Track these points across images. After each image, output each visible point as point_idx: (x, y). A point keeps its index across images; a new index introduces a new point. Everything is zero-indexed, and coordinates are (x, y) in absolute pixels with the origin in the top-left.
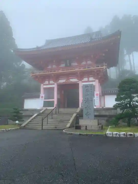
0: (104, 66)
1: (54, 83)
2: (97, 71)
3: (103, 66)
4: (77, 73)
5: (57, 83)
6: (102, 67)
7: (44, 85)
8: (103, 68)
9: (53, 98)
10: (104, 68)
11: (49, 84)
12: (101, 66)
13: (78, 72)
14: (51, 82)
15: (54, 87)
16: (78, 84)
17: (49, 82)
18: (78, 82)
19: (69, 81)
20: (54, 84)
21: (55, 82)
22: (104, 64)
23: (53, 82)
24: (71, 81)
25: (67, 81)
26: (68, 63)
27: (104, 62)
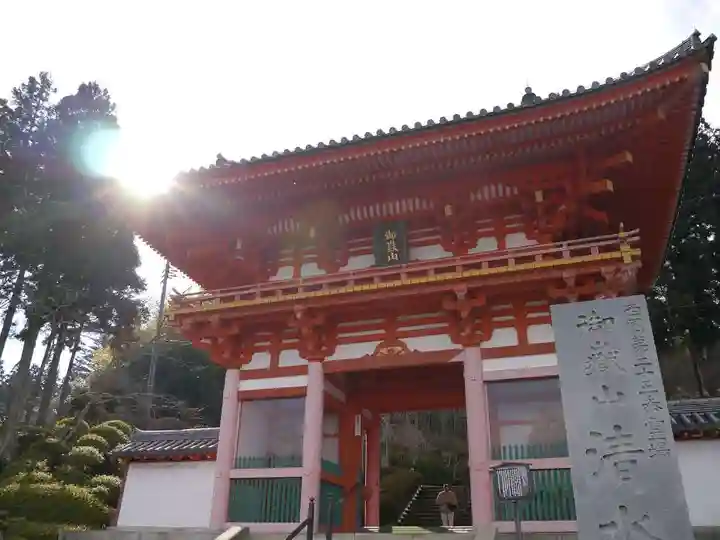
0: (625, 248)
1: (304, 362)
4: (452, 295)
5: (325, 365)
6: (616, 255)
7: (245, 376)
8: (621, 260)
9: (296, 461)
10: (627, 259)
11: (275, 371)
12: (603, 250)
13: (461, 291)
14: (290, 358)
15: (306, 387)
17: (275, 359)
19: (398, 349)
20: (302, 370)
21: (311, 360)
22: (621, 234)
24: (412, 349)
25: (384, 351)
26: (392, 247)
27: (622, 225)
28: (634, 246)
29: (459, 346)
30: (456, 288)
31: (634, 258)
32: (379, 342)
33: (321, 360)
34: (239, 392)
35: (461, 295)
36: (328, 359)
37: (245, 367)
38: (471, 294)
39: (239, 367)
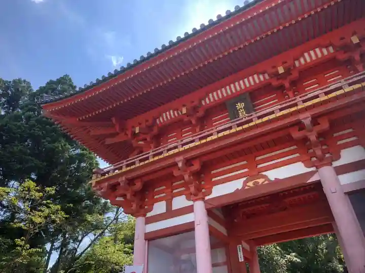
1: (190, 203)
4: (299, 125)
5: (206, 202)
7: (149, 221)
11: (171, 213)
13: (307, 121)
14: (180, 202)
15: (193, 223)
16: (318, 185)
17: (169, 205)
18: (311, 174)
19: (261, 181)
20: (190, 210)
21: (194, 201)
23: (188, 199)
24: (272, 179)
25: (251, 184)
26: (242, 113)
29: (313, 169)
30: (301, 117)
32: (245, 179)
33: (203, 199)
34: (145, 234)
35: (307, 122)
36: (207, 198)
37: (149, 215)
38: (315, 120)
39: (144, 215)
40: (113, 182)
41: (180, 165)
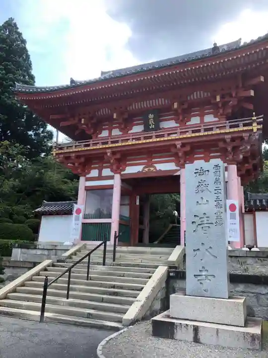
0: (255, 124)
1: (112, 174)
2: (233, 140)
3: (250, 124)
4: (175, 146)
5: (121, 175)
6: (250, 128)
7: (88, 180)
8: (252, 130)
9: (109, 216)
10: (255, 130)
11: (100, 178)
12: (245, 125)
14: (106, 172)
15: (113, 185)
16: (178, 177)
17: (100, 173)
19: (152, 169)
20: (112, 178)
21: (115, 173)
22: (253, 118)
23: (112, 171)
24: (158, 169)
25: (146, 169)
26: (151, 122)
27: (254, 113)
28: (259, 124)
29: (179, 168)
30: (177, 143)
31: (258, 129)
32: (144, 166)
33: (120, 173)
34: (85, 187)
35: (178, 146)
36: (122, 173)
37: (88, 176)
38: (183, 145)
39: (85, 176)
40: (67, 155)
41: (109, 154)
